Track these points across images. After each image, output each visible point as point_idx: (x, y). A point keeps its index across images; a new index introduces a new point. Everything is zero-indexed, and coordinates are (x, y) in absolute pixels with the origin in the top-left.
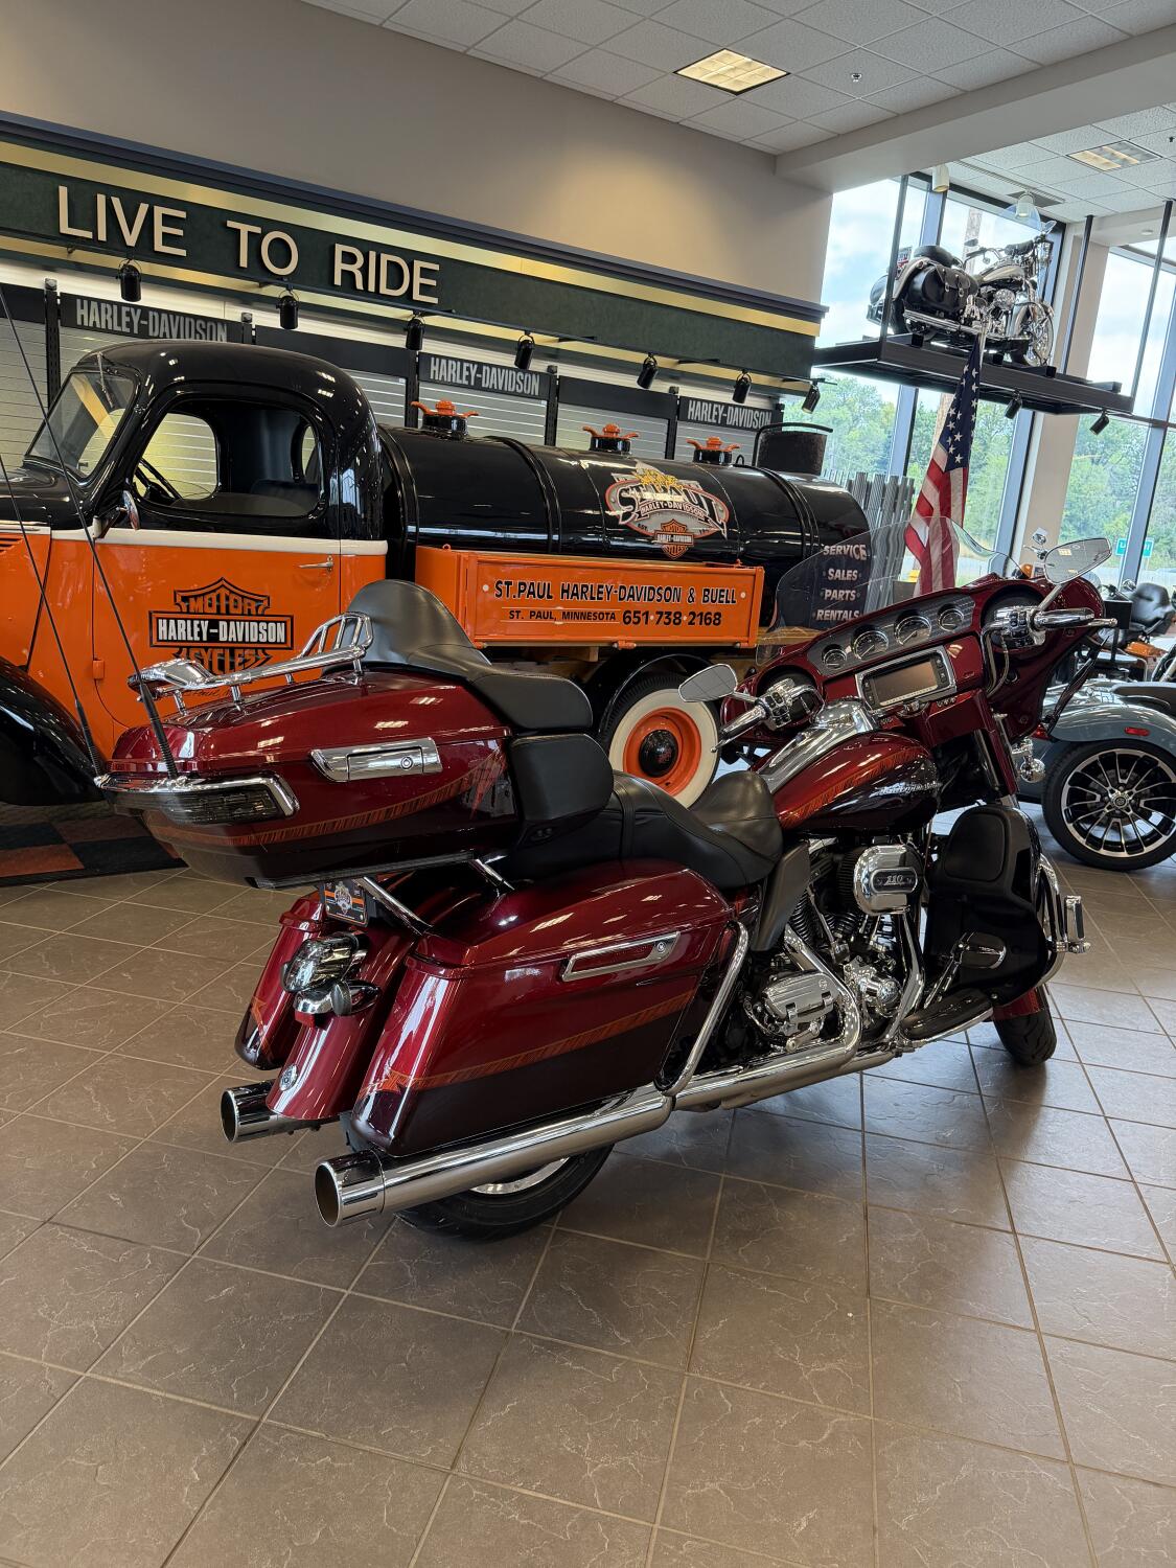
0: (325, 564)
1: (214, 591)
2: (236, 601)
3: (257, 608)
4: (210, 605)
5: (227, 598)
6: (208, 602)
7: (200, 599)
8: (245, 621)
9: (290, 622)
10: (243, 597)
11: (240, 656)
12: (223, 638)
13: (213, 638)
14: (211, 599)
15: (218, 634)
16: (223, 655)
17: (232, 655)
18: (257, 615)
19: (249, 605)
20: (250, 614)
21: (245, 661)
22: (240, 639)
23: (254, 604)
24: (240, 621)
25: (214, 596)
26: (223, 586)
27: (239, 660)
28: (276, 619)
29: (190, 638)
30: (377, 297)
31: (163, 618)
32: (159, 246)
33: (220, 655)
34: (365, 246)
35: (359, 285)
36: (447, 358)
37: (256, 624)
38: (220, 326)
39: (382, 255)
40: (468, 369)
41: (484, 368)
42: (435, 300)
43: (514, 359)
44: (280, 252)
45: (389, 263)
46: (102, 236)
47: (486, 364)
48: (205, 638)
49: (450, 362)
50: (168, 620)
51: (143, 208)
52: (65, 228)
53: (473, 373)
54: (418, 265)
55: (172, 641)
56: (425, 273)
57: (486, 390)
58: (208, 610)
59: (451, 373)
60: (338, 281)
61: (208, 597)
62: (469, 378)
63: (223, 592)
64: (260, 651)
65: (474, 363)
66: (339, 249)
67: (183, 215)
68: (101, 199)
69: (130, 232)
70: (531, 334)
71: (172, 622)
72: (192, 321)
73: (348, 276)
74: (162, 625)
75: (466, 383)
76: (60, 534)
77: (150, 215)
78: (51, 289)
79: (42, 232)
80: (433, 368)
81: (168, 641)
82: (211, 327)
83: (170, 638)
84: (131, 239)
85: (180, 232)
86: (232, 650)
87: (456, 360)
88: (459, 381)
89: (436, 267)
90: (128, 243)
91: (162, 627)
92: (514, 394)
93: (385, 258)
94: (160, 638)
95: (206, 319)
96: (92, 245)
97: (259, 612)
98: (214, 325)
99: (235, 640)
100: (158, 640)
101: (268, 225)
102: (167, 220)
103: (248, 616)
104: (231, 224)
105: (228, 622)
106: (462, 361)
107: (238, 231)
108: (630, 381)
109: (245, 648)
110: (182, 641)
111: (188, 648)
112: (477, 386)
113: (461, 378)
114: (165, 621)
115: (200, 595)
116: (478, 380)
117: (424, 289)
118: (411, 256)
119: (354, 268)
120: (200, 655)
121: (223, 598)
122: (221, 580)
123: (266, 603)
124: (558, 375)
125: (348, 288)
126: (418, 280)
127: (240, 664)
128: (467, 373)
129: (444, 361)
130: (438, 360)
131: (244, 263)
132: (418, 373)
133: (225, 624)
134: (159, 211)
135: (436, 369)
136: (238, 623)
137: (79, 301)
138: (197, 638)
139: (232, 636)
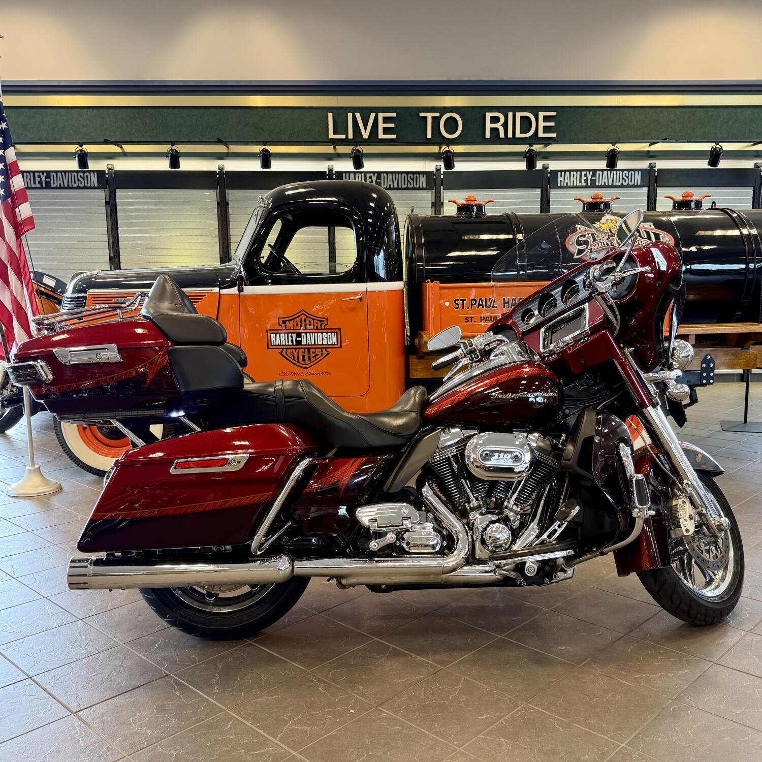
0: (357, 297)
1: (298, 317)
2: (310, 321)
3: (321, 325)
4: (297, 325)
5: (305, 321)
6: (295, 323)
7: (291, 322)
8: (315, 333)
9: (339, 332)
10: (313, 319)
11: (313, 353)
12: (303, 343)
13: (299, 343)
14: (297, 321)
15: (301, 340)
16: (304, 352)
17: (309, 352)
18: (321, 329)
19: (317, 323)
20: (317, 329)
21: (316, 355)
22: (313, 343)
23: (320, 323)
24: (312, 333)
25: (298, 319)
26: (303, 314)
27: (313, 355)
28: (331, 331)
29: (287, 344)
30: (515, 141)
31: (273, 333)
32: (381, 136)
33: (303, 352)
34: (505, 110)
35: (502, 135)
36: (570, 171)
37: (320, 334)
38: (421, 176)
39: (517, 113)
40: (586, 175)
41: (598, 173)
42: (554, 135)
43: (606, 163)
44: (451, 125)
45: (521, 117)
46: (351, 136)
47: (599, 170)
48: (294, 344)
49: (572, 173)
50: (276, 334)
51: (373, 116)
52: (331, 136)
53: (589, 177)
54: (541, 115)
55: (278, 345)
56: (546, 119)
57: (601, 187)
58: (296, 327)
59: (574, 180)
60: (488, 135)
61: (295, 320)
62: (586, 181)
63: (303, 317)
64: (323, 349)
65: (589, 171)
66: (488, 115)
67: (394, 115)
68: (350, 115)
69: (366, 130)
70: (617, 145)
71: (278, 335)
72: (406, 175)
73: (495, 131)
74: (273, 336)
75: (585, 184)
76: (223, 291)
77: (376, 118)
78: (330, 170)
79: (321, 140)
80: (560, 179)
81: (276, 345)
82: (417, 177)
83: (277, 344)
84: (366, 135)
85: (392, 125)
86: (309, 349)
87: (576, 171)
88: (579, 184)
89: (554, 114)
90: (364, 137)
91: (273, 339)
92: (622, 186)
93: (519, 115)
94: (272, 344)
95: (413, 173)
96: (345, 142)
97: (323, 328)
98: (418, 175)
99: (310, 344)
100: (272, 345)
101: (443, 110)
102: (386, 120)
103: (317, 330)
104: (422, 114)
105: (306, 333)
106: (581, 171)
107: (426, 118)
108: (703, 164)
109: (315, 348)
110: (283, 345)
111: (286, 349)
112: (593, 185)
113: (580, 182)
114: (274, 334)
115: (291, 320)
116: (593, 182)
117: (547, 129)
118: (535, 110)
119: (498, 125)
120: (293, 352)
121: (303, 320)
122: (302, 311)
123: (326, 322)
124: (656, 169)
125: (495, 138)
126: (542, 124)
127: (313, 357)
128: (585, 178)
129: (567, 173)
130: (563, 173)
131: (429, 136)
132: (549, 184)
133: (304, 335)
134: (381, 116)
135: (562, 179)
136: (311, 334)
137: (344, 174)
138: (291, 344)
139: (309, 342)
